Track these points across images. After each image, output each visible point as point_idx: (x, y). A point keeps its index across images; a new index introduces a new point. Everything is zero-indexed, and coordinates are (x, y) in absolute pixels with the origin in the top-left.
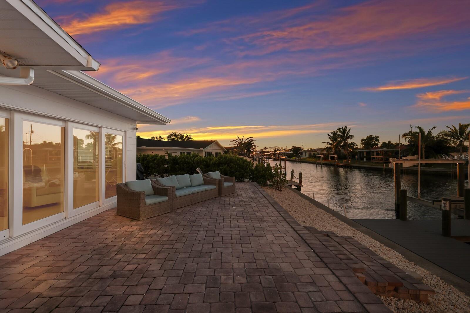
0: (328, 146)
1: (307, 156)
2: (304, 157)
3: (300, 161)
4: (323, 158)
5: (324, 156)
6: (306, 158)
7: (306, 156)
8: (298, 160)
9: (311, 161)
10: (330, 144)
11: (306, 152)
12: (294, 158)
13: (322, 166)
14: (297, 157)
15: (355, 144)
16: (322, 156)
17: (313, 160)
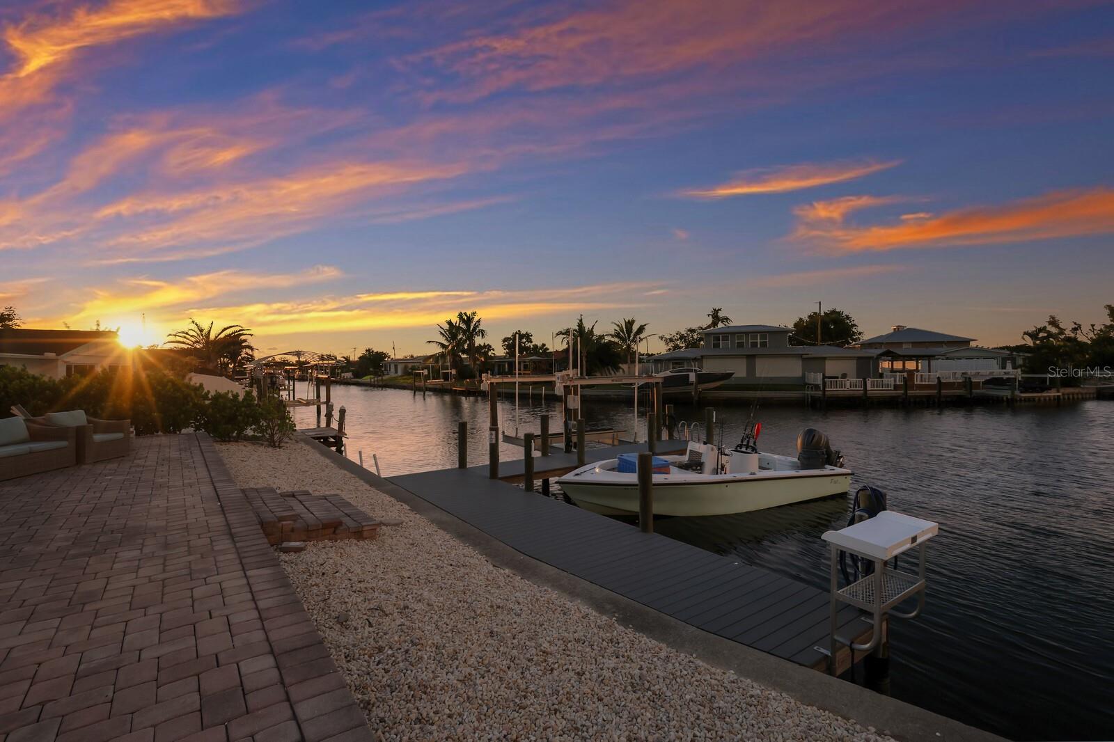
0: (439, 350)
1: (400, 373)
2: (392, 374)
3: (380, 383)
4: (427, 377)
5: (429, 372)
6: (396, 378)
7: (396, 372)
8: (376, 383)
9: (405, 384)
10: (443, 346)
11: (396, 362)
12: (367, 379)
13: (424, 394)
14: (376, 374)
15: (490, 346)
16: (426, 372)
17: (409, 381)
